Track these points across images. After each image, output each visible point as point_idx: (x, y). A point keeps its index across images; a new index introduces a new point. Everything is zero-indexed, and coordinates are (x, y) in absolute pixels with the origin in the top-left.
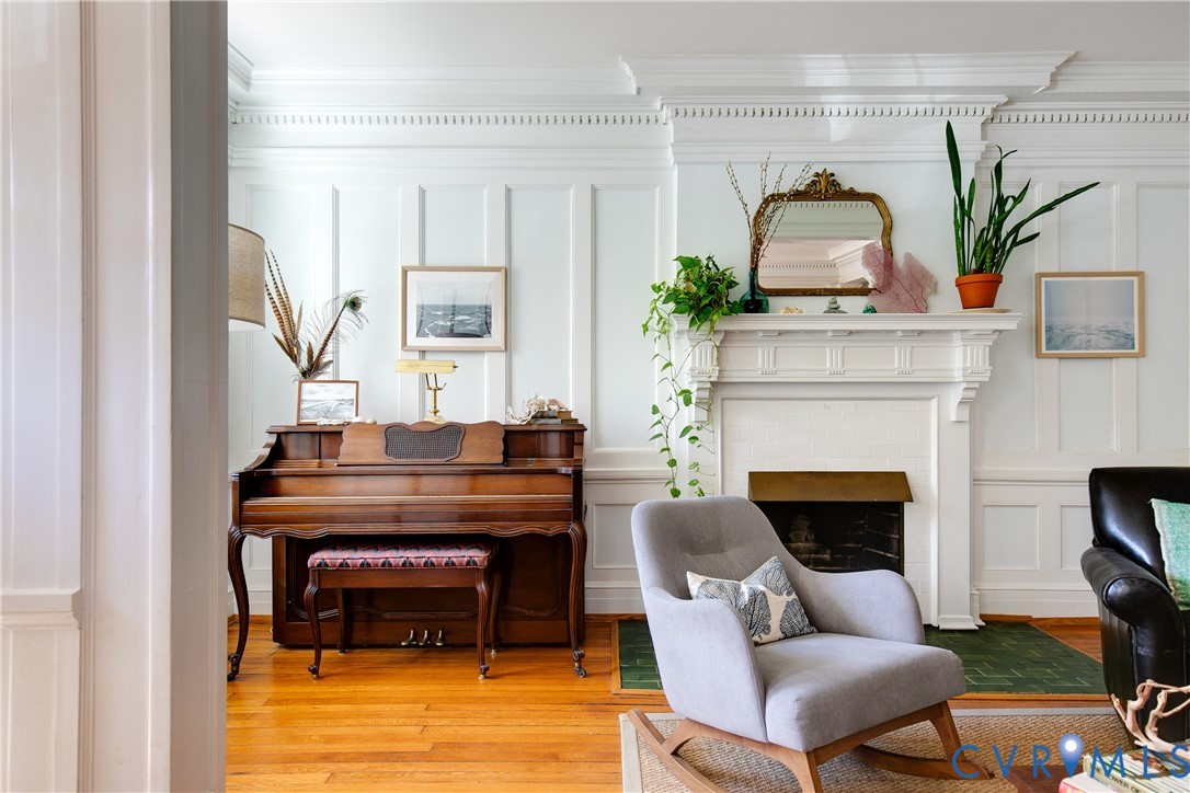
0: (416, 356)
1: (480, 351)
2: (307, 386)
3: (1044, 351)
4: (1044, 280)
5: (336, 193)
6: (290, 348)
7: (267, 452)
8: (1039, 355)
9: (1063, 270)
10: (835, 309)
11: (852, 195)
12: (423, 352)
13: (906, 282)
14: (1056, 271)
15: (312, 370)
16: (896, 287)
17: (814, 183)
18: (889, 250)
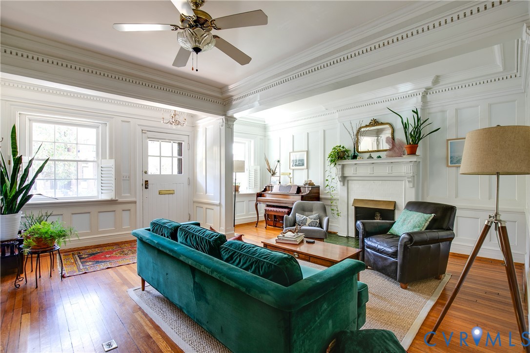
0: (292, 170)
1: (303, 169)
2: (272, 177)
3: (449, 165)
4: (449, 141)
5: (280, 138)
6: (270, 170)
7: (263, 189)
8: (448, 166)
9: (459, 137)
10: (371, 157)
11: (382, 124)
12: (293, 170)
13: (397, 147)
14: (455, 138)
15: (274, 174)
16: (395, 149)
17: (371, 123)
18: (393, 138)
